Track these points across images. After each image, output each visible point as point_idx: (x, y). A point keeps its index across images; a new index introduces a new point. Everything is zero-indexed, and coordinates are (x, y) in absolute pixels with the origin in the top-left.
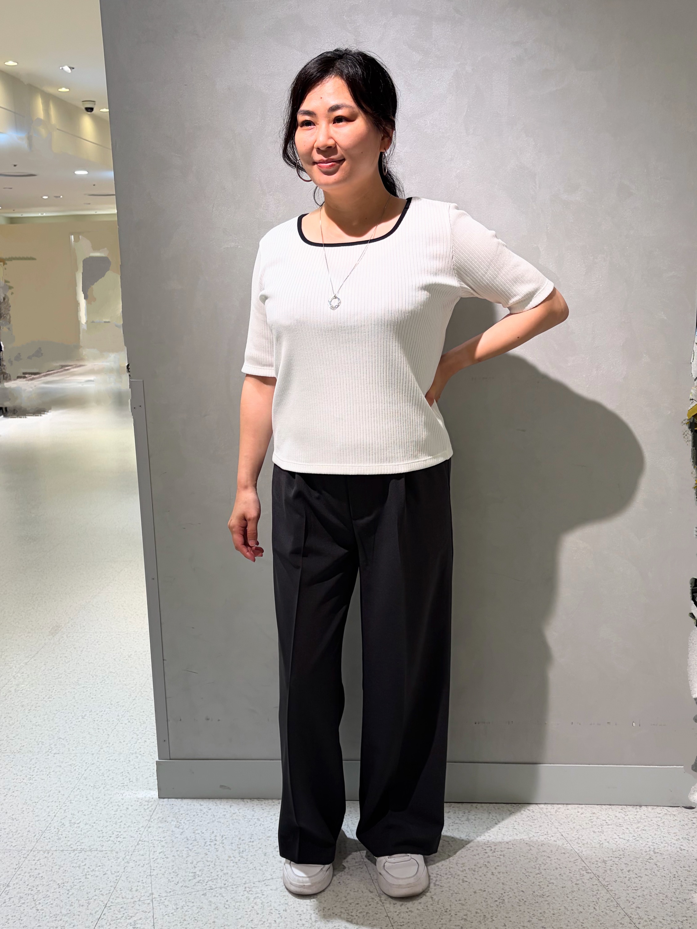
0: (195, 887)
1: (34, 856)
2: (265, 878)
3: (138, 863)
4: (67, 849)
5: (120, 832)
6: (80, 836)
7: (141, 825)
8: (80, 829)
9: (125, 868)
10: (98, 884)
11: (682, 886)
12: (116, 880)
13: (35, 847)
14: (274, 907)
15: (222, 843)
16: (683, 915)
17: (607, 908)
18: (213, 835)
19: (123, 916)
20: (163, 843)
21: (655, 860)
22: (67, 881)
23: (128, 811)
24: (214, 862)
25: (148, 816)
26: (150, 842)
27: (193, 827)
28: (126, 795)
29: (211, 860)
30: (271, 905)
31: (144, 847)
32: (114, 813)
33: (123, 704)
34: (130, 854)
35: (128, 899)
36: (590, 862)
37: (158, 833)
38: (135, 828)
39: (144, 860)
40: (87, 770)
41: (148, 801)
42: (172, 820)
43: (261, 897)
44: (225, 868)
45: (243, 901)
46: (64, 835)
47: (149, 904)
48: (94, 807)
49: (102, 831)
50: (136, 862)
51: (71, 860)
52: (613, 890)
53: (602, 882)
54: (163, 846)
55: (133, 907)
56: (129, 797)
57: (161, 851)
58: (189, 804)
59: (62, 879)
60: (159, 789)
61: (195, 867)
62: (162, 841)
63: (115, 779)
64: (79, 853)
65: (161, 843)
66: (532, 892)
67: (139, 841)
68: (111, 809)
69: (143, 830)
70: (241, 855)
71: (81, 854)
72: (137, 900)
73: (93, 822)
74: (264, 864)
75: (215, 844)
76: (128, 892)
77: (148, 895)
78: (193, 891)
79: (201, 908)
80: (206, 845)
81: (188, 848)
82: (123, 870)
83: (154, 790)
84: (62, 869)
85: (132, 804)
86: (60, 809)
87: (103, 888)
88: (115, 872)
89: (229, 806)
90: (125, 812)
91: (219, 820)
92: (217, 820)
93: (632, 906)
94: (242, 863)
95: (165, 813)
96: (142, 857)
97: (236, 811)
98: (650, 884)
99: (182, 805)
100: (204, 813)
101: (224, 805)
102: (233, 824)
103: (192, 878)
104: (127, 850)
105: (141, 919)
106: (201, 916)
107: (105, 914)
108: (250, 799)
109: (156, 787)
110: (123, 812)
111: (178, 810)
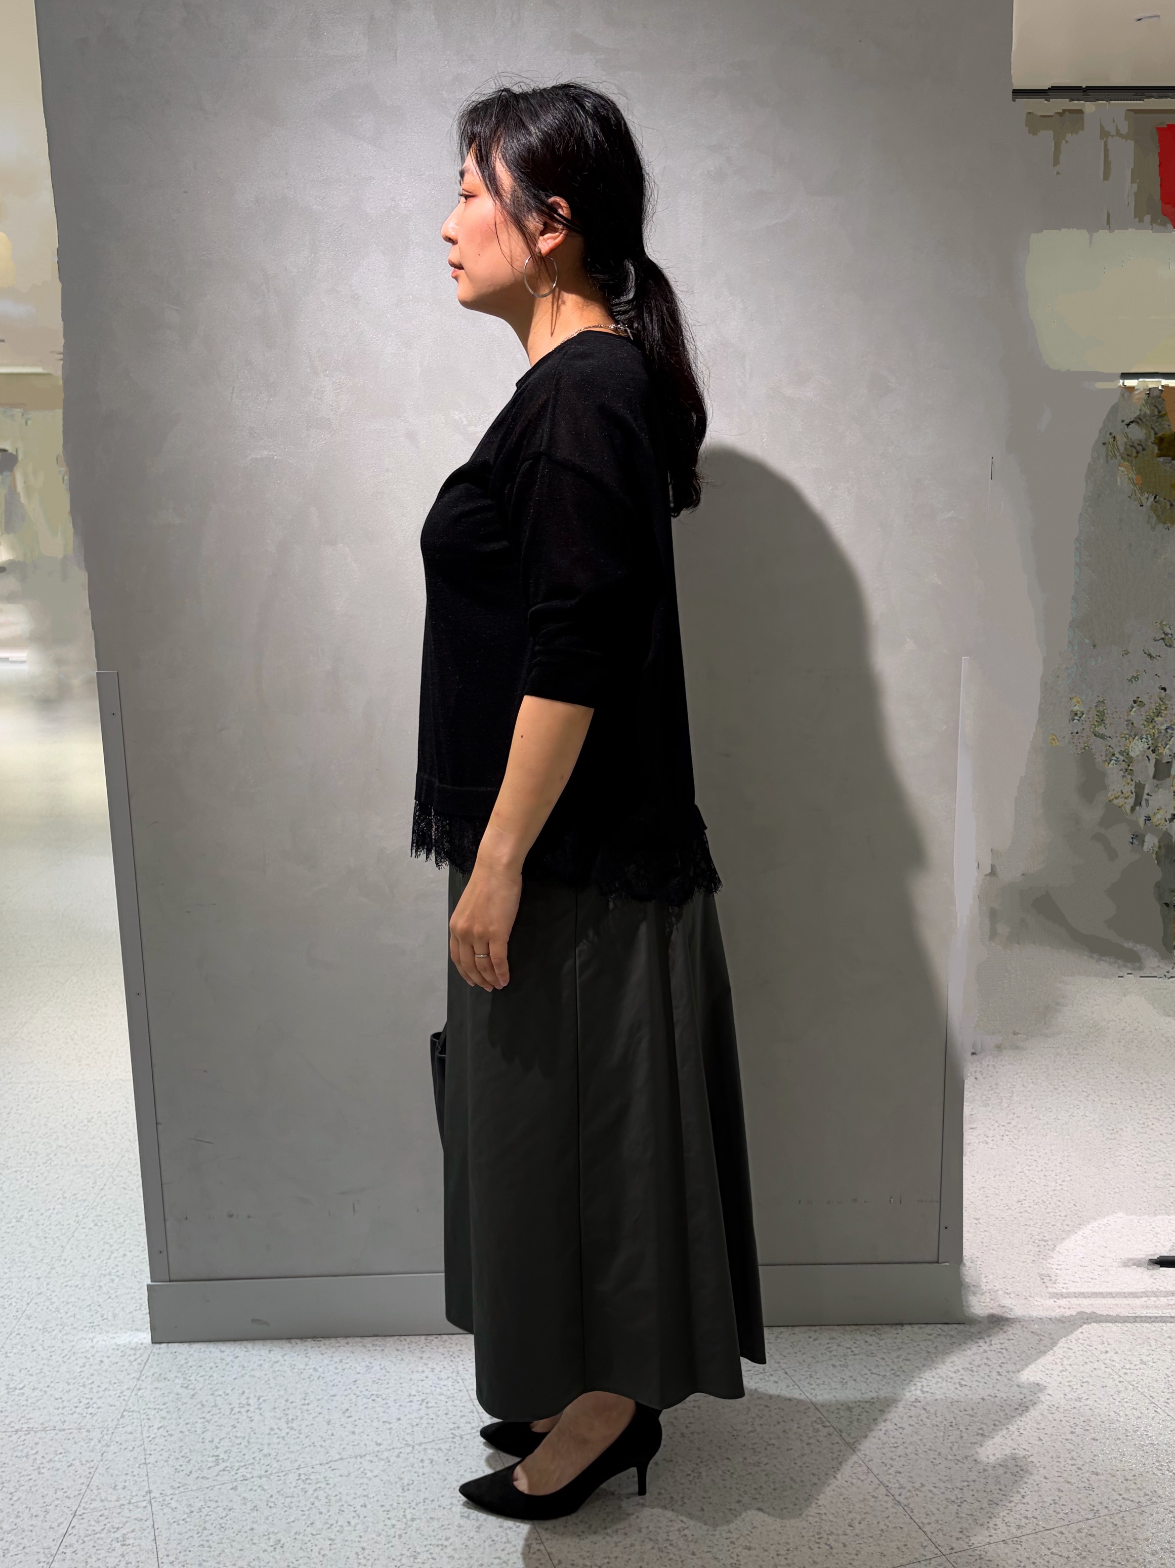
0: (218, 1478)
2: (330, 1459)
3: (124, 1446)
4: (4, 1430)
5: (92, 1399)
6: (24, 1408)
7: (126, 1387)
8: (24, 1397)
9: (102, 1454)
10: (60, 1481)
11: (962, 1437)
12: (90, 1473)
14: (346, 1502)
15: (258, 1408)
16: (964, 1479)
17: (852, 1476)
18: (244, 1397)
19: (104, 1529)
20: (163, 1413)
21: (923, 1403)
22: (8, 1479)
23: (103, 1364)
24: (247, 1439)
25: (136, 1371)
26: (142, 1412)
27: (210, 1386)
28: (98, 1341)
29: (243, 1435)
30: (340, 1500)
31: (132, 1421)
32: (79, 1370)
33: (84, 1198)
34: (110, 1432)
35: (111, 1501)
36: (827, 1411)
37: (154, 1398)
38: (115, 1392)
39: (134, 1441)
40: (31, 1304)
41: (135, 1349)
42: (176, 1377)
43: (325, 1488)
44: (266, 1447)
45: (296, 1496)
47: (145, 1507)
48: (46, 1362)
49: (61, 1398)
50: (121, 1444)
51: (12, 1446)
53: (846, 1439)
54: (164, 1418)
55: (119, 1513)
56: (104, 1343)
57: (160, 1425)
58: (203, 1350)
60: (153, 1329)
61: (217, 1448)
62: (161, 1410)
63: (77, 1317)
64: (25, 1435)
65: (160, 1413)
66: (741, 1459)
67: (125, 1410)
68: (74, 1363)
69: (129, 1394)
70: (290, 1425)
71: (29, 1436)
72: (125, 1502)
73: (46, 1385)
74: (327, 1437)
75: (248, 1411)
76: (111, 1491)
77: (144, 1493)
78: (215, 1483)
79: (230, 1510)
80: (233, 1412)
81: (204, 1418)
82: (100, 1458)
83: (144, 1331)
85: (108, 1355)
87: (68, 1488)
88: (87, 1461)
89: (267, 1351)
90: (99, 1368)
91: (253, 1373)
92: (249, 1374)
93: (890, 1471)
94: (293, 1437)
95: (163, 1366)
96: (130, 1437)
97: (279, 1358)
98: (916, 1438)
99: (191, 1353)
100: (227, 1364)
101: (259, 1350)
102: (274, 1378)
103: (214, 1463)
104: (105, 1426)
105: (133, 1531)
106: (230, 1522)
107: (74, 1527)
108: (301, 1339)
109: (146, 1326)
110: (94, 1368)
111: (184, 1361)
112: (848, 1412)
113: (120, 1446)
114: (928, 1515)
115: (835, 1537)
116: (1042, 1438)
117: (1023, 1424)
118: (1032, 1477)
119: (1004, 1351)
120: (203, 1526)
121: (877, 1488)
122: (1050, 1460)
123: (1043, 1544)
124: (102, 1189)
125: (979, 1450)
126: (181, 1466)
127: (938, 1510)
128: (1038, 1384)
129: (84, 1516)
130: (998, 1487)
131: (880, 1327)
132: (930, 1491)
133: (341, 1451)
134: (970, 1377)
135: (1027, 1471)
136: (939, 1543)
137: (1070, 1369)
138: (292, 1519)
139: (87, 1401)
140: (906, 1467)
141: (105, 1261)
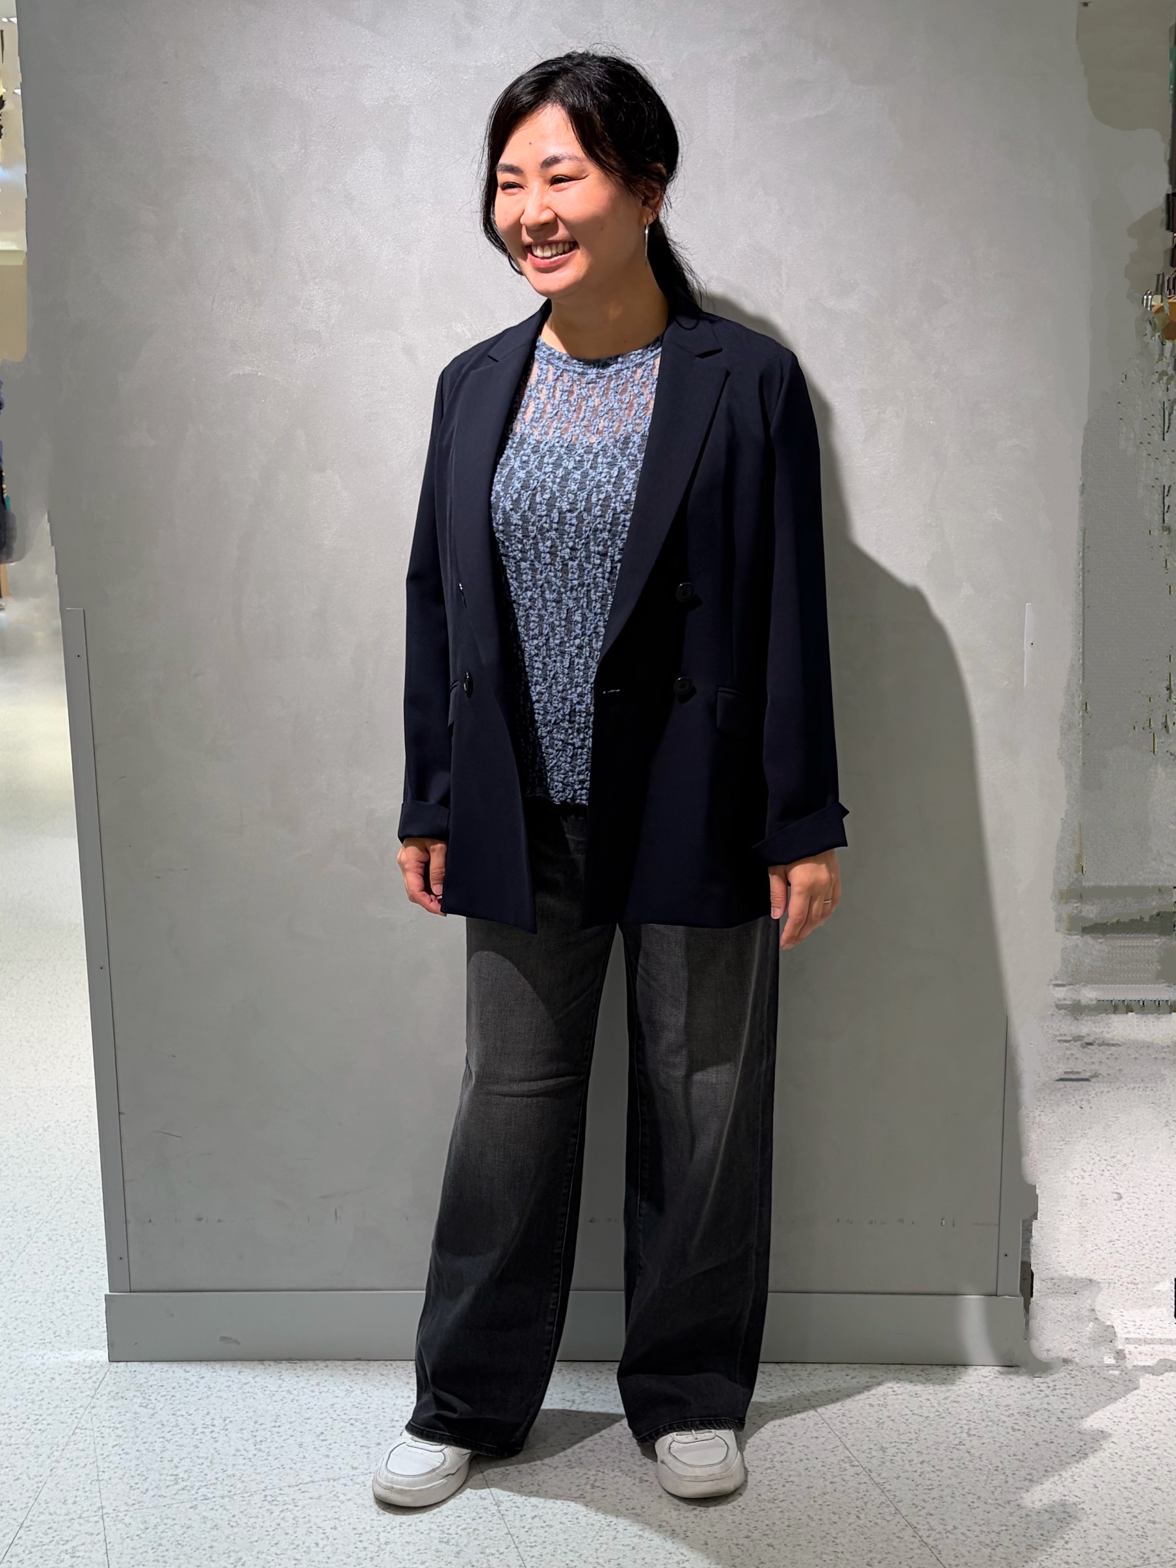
0: (176, 1497)
2: (300, 1481)
3: (75, 1462)
5: (41, 1415)
7: (79, 1405)
9: (51, 1470)
11: (1006, 1482)
12: (38, 1487)
14: (314, 1524)
15: (224, 1429)
16: (1003, 1523)
18: (208, 1418)
19: (52, 1541)
20: (119, 1432)
21: (968, 1446)
23: (53, 1381)
24: (209, 1459)
25: (90, 1390)
26: (95, 1430)
27: (171, 1406)
28: (50, 1358)
29: (206, 1456)
30: (309, 1521)
31: (85, 1438)
32: (28, 1386)
33: (38, 1211)
34: (60, 1448)
35: (60, 1515)
36: (859, 1450)
37: (110, 1416)
39: (86, 1458)
41: (90, 1367)
42: (134, 1396)
43: (292, 1510)
44: (230, 1468)
45: (261, 1516)
47: (97, 1522)
49: (8, 1414)
50: (72, 1460)
52: (893, 1489)
53: (876, 1479)
54: (119, 1436)
55: (68, 1527)
56: (56, 1360)
57: (115, 1443)
60: (111, 1345)
61: (176, 1467)
62: (117, 1428)
63: (27, 1333)
65: (116, 1431)
67: (77, 1428)
68: (23, 1380)
69: (82, 1412)
70: (258, 1447)
72: (74, 1516)
74: (298, 1459)
75: (212, 1432)
76: (60, 1505)
77: (95, 1509)
79: (188, 1528)
80: (196, 1433)
81: (163, 1437)
82: (49, 1473)
83: (101, 1350)
85: (61, 1372)
87: (15, 1501)
88: (35, 1476)
89: (237, 1373)
90: (49, 1384)
91: (219, 1394)
92: (215, 1395)
93: (920, 1513)
94: (260, 1458)
95: (120, 1384)
96: (82, 1453)
97: (250, 1379)
98: (954, 1481)
99: (152, 1372)
100: (192, 1384)
101: (228, 1371)
102: (243, 1400)
103: (172, 1483)
104: (55, 1442)
105: (83, 1544)
106: (188, 1539)
107: (20, 1538)
108: (275, 1360)
109: (103, 1344)
110: (44, 1384)
111: (144, 1380)
112: (881, 1452)
113: (71, 1463)
114: (956, 1557)
116: (1098, 1485)
117: (1078, 1471)
118: (1081, 1524)
119: (1068, 1396)
120: (159, 1542)
121: (903, 1529)
122: (1103, 1507)
124: (58, 1202)
125: (1024, 1495)
126: (137, 1483)
127: (969, 1552)
128: (1102, 1432)
129: (31, 1528)
130: (1040, 1532)
131: (929, 1367)
132: (963, 1534)
133: (313, 1474)
134: (1026, 1421)
135: (1076, 1518)
137: (1141, 1417)
138: (255, 1539)
139: (36, 1417)
140: (939, 1509)
141: (60, 1277)
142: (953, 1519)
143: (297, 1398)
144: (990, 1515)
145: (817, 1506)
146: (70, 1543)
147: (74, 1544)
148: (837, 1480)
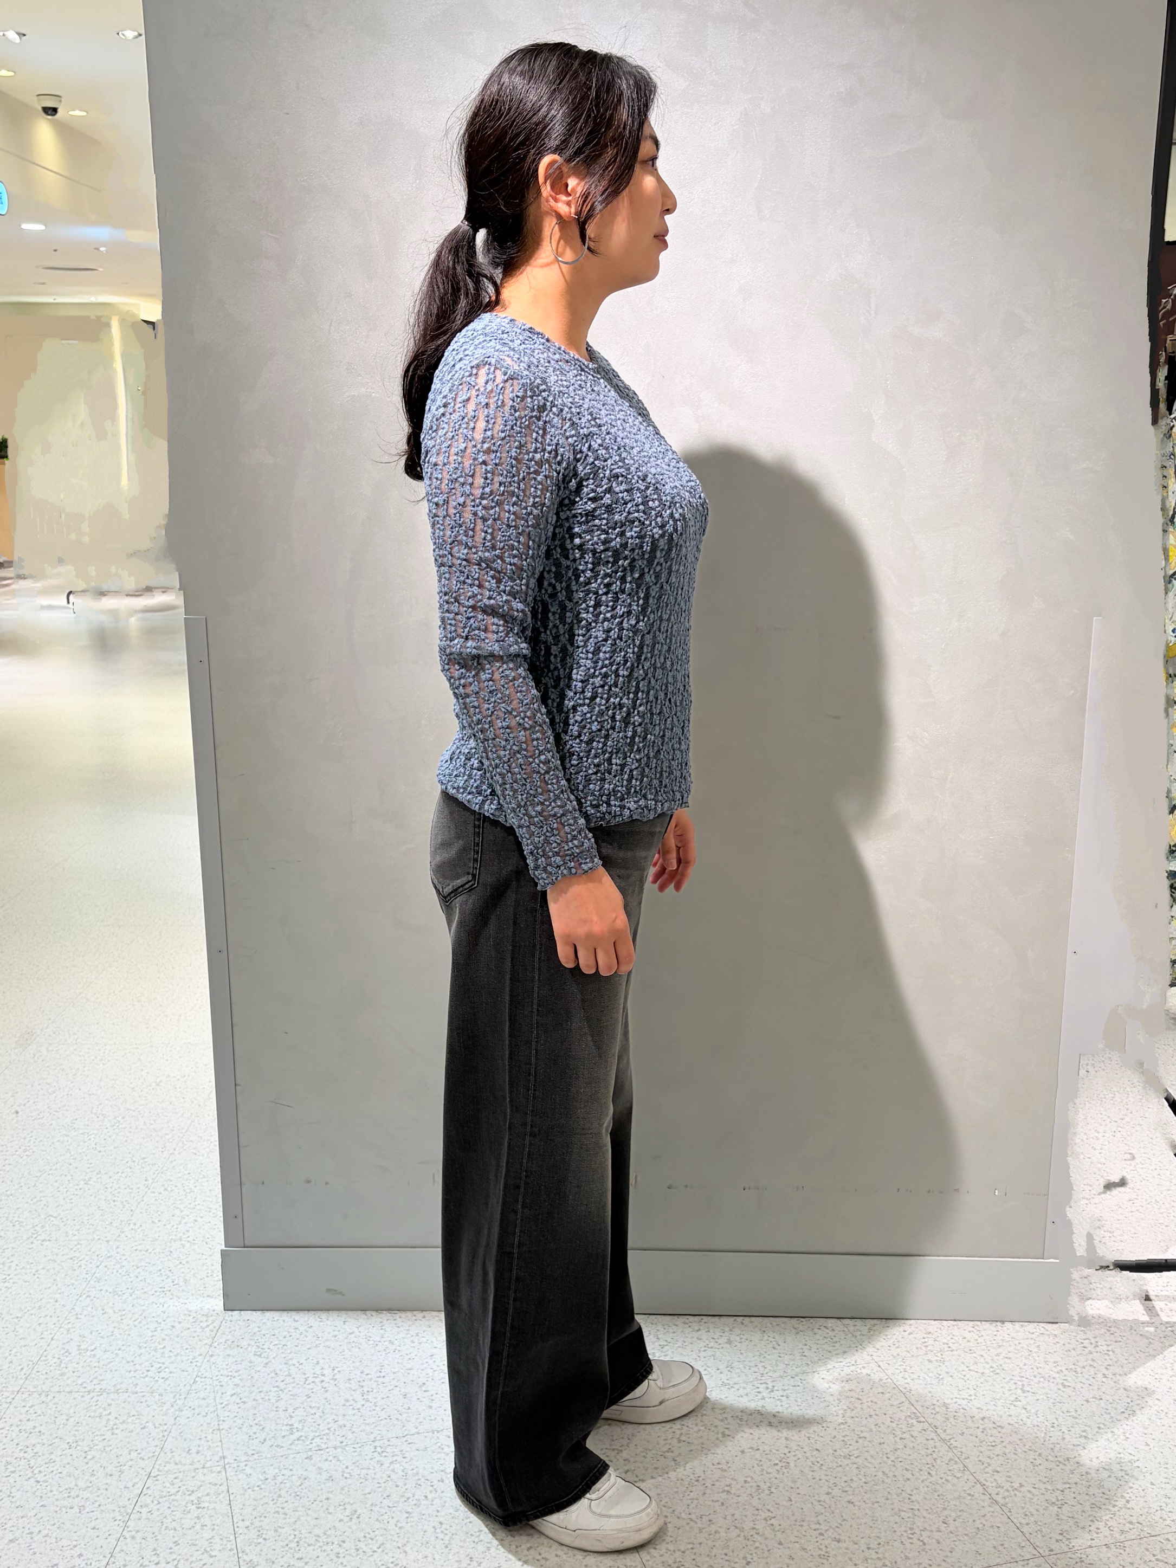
0: (293, 1447)
1: (24, 1400)
2: (406, 1433)
3: (197, 1411)
4: (77, 1390)
5: (163, 1363)
6: (96, 1369)
7: (198, 1353)
8: (96, 1359)
9: (175, 1419)
10: (134, 1443)
11: (1063, 1439)
12: (164, 1436)
13: (24, 1386)
14: (423, 1476)
15: (333, 1379)
16: (1065, 1481)
17: (949, 1473)
18: (318, 1367)
19: (179, 1491)
20: (236, 1381)
21: (1024, 1402)
22: (82, 1437)
23: (174, 1330)
24: (321, 1409)
25: (208, 1338)
26: (214, 1378)
27: (283, 1355)
28: (169, 1306)
29: (318, 1406)
30: (417, 1473)
31: (205, 1387)
32: (151, 1334)
33: (154, 1162)
34: (183, 1397)
35: (185, 1465)
36: (922, 1406)
37: (227, 1365)
38: (187, 1358)
39: (207, 1407)
40: (100, 1267)
41: (207, 1315)
42: (249, 1345)
43: (401, 1462)
44: (340, 1418)
45: (372, 1468)
46: (71, 1369)
47: (219, 1472)
48: (115, 1324)
49: (133, 1361)
50: (194, 1409)
51: (86, 1406)
52: (959, 1446)
53: (941, 1435)
54: (237, 1385)
55: (193, 1477)
56: (175, 1308)
57: (233, 1392)
58: (275, 1319)
59: (74, 1435)
60: (225, 1295)
61: (291, 1417)
62: (234, 1377)
63: (148, 1281)
64: (98, 1396)
65: (233, 1380)
67: (197, 1376)
68: (145, 1327)
69: (201, 1360)
70: (365, 1397)
71: (102, 1397)
72: (198, 1465)
73: (118, 1348)
74: (404, 1410)
75: (323, 1381)
76: (184, 1454)
77: (218, 1459)
79: (305, 1479)
80: (307, 1382)
81: (277, 1387)
82: (173, 1422)
83: (217, 1298)
84: (72, 1420)
85: (180, 1320)
86: (60, 1328)
87: (142, 1450)
88: (160, 1424)
89: (342, 1322)
90: (170, 1333)
91: (327, 1343)
92: (323, 1344)
93: (987, 1470)
94: (368, 1409)
95: (236, 1333)
96: (203, 1402)
97: (354, 1328)
98: (1015, 1438)
99: (264, 1320)
100: (301, 1334)
101: (334, 1320)
102: (350, 1350)
103: (288, 1433)
104: (178, 1390)
105: (208, 1495)
106: (305, 1491)
107: (148, 1488)
108: (377, 1311)
109: (218, 1293)
110: (166, 1333)
111: (257, 1329)
112: (944, 1408)
113: (193, 1412)
114: (1026, 1515)
115: (927, 1533)
116: (1149, 1443)
117: (1129, 1428)
118: (1139, 1483)
119: (1111, 1353)
120: (278, 1493)
121: (973, 1486)
122: (1157, 1466)
123: (1147, 1550)
124: (171, 1154)
125: (1081, 1452)
127: (1037, 1510)
128: (1146, 1389)
129: (159, 1477)
130: (1102, 1490)
131: (979, 1323)
132: (1030, 1492)
133: (418, 1425)
134: (1074, 1378)
135: (1132, 1476)
136: (1038, 1544)
138: (368, 1491)
139: (159, 1366)
140: (1004, 1467)
141: (175, 1227)
142: (1018, 1476)
143: (398, 1348)
144: (1053, 1472)
145: (890, 1462)
146: (195, 1493)
147: (200, 1495)
148: (907, 1436)
